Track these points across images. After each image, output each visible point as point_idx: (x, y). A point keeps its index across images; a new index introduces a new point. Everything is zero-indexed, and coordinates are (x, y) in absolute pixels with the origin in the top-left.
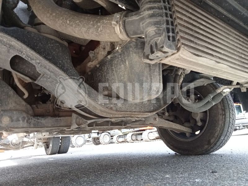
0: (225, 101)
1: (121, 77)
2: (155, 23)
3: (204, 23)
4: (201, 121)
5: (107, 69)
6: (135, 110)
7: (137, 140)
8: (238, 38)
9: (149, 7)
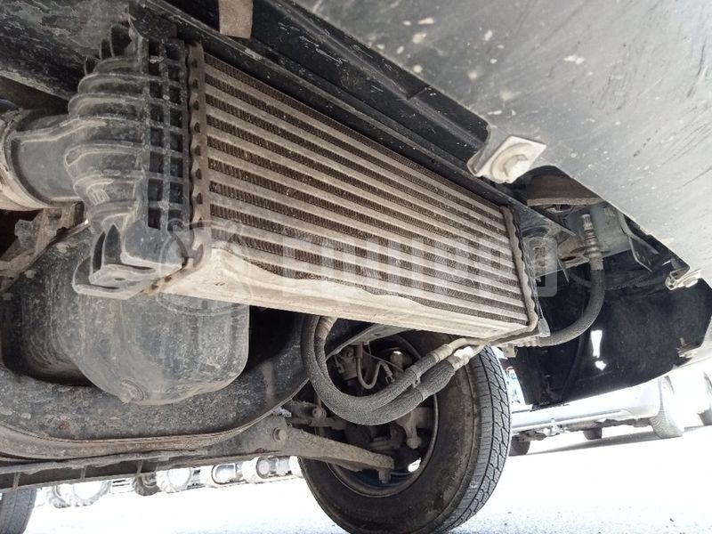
0: (479, 374)
1: (94, 319)
2: (109, 161)
3: (336, 166)
4: (418, 435)
5: (57, 285)
6: (161, 428)
7: (274, 474)
8: (466, 211)
9: (96, 105)
